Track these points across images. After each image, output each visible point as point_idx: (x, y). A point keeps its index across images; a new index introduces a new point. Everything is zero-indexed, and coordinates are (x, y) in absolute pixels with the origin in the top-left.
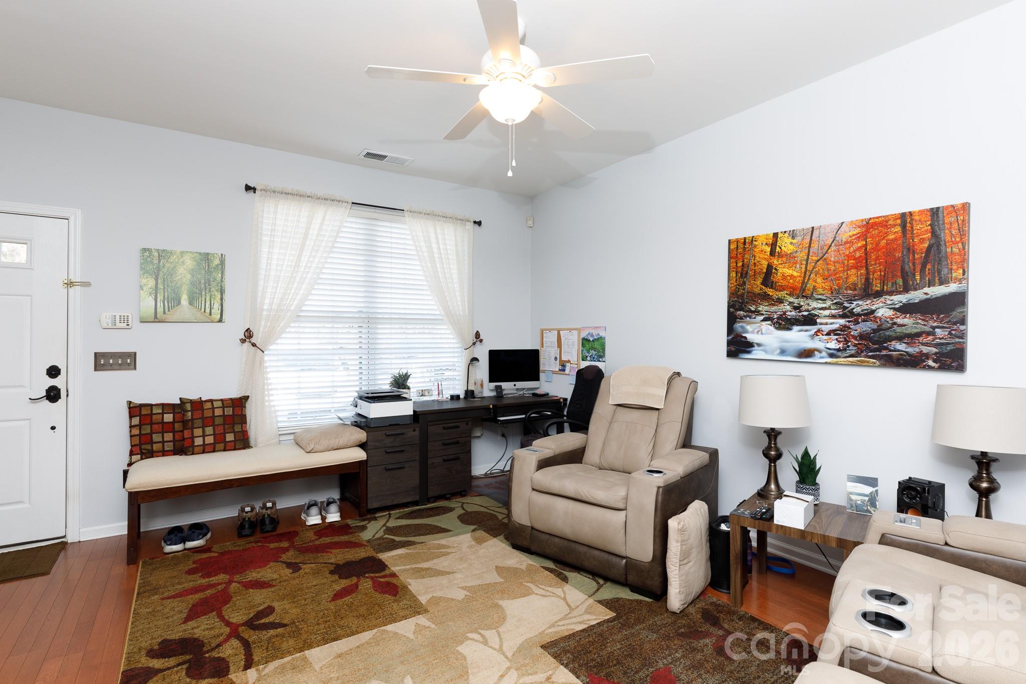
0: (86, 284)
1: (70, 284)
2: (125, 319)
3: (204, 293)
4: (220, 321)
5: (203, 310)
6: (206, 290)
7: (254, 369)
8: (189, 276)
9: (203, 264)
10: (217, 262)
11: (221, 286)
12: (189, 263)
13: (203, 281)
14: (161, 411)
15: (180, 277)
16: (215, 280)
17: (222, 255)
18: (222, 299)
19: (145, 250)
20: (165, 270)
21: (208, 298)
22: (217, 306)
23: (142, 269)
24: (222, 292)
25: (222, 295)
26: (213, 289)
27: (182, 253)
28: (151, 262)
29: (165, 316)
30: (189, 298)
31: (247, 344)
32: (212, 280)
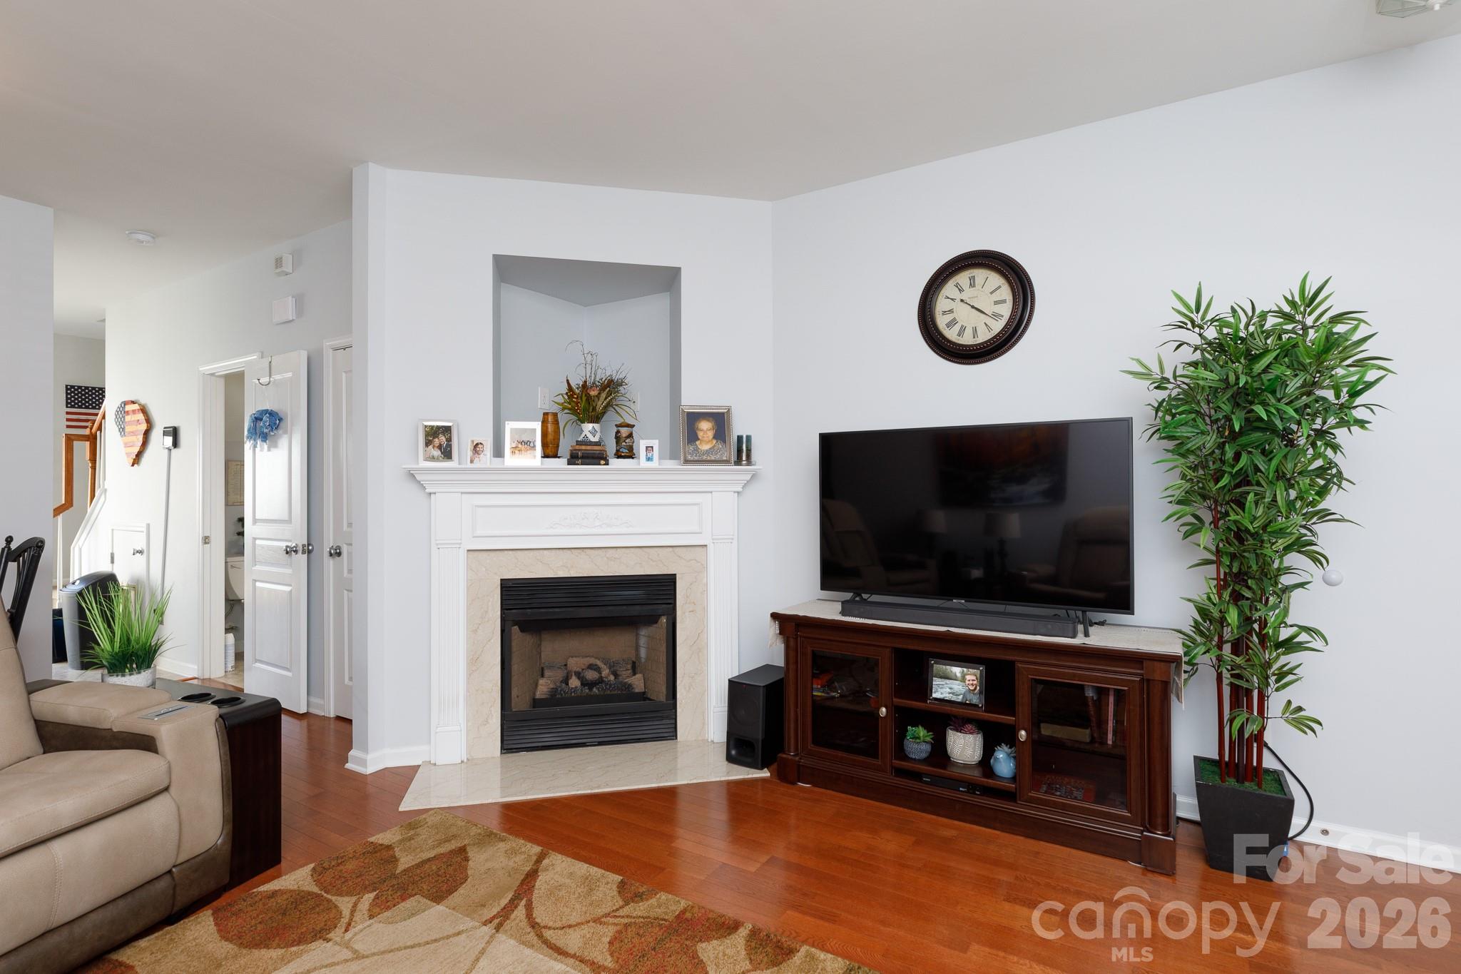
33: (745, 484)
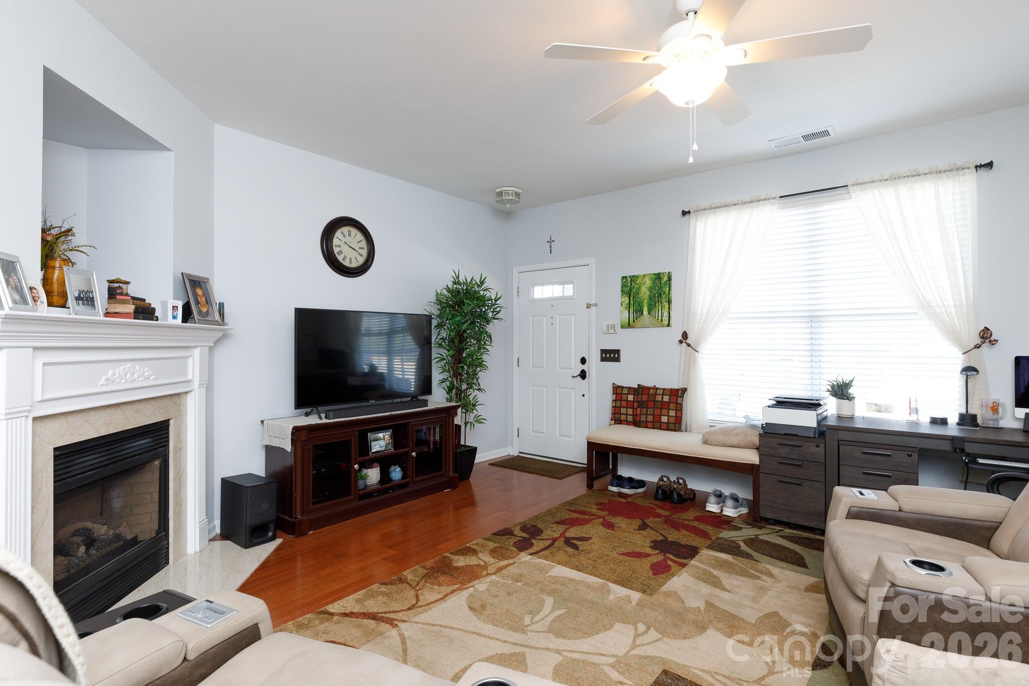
0: (596, 305)
1: (588, 306)
2: (613, 327)
3: (657, 304)
4: (668, 325)
5: (657, 318)
6: (658, 301)
7: (689, 366)
8: (648, 293)
9: (657, 282)
10: (666, 279)
11: (669, 298)
12: (648, 282)
13: (657, 295)
14: (627, 393)
15: (643, 294)
16: (664, 293)
17: (669, 272)
18: (669, 308)
19: (623, 278)
20: (634, 290)
21: (660, 308)
22: (666, 314)
23: (622, 291)
24: (669, 302)
25: (669, 305)
26: (663, 301)
27: (644, 276)
28: (627, 286)
29: (635, 323)
30: (648, 309)
31: (684, 345)
32: (662, 293)
33: (217, 340)
